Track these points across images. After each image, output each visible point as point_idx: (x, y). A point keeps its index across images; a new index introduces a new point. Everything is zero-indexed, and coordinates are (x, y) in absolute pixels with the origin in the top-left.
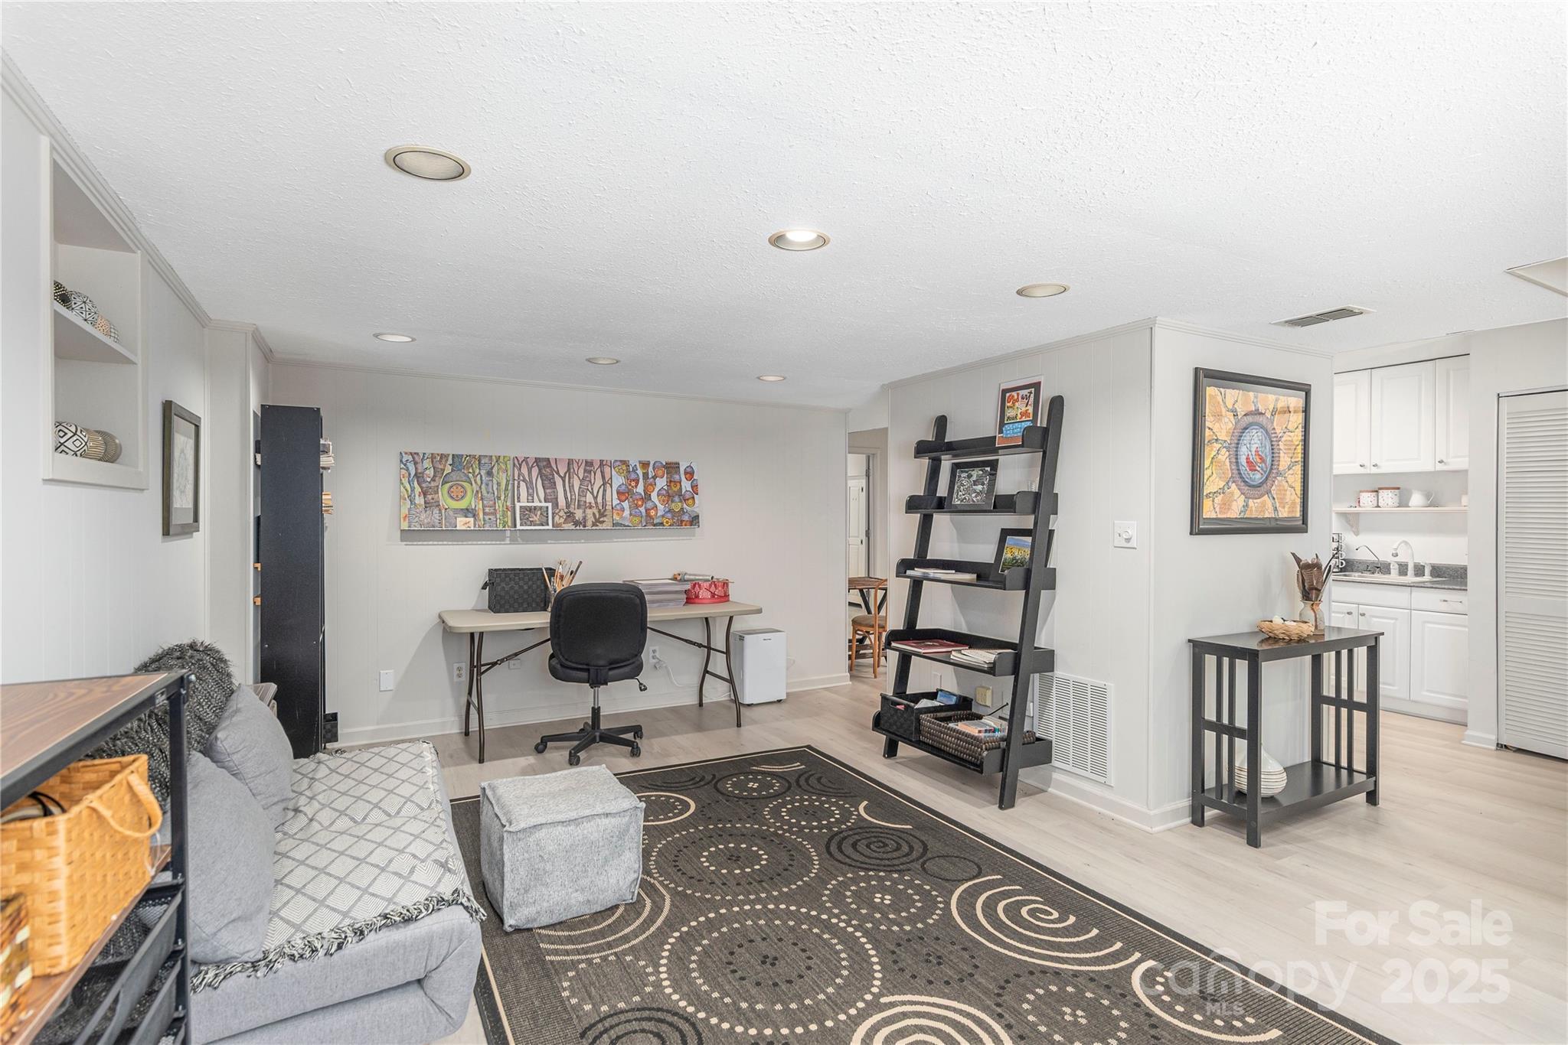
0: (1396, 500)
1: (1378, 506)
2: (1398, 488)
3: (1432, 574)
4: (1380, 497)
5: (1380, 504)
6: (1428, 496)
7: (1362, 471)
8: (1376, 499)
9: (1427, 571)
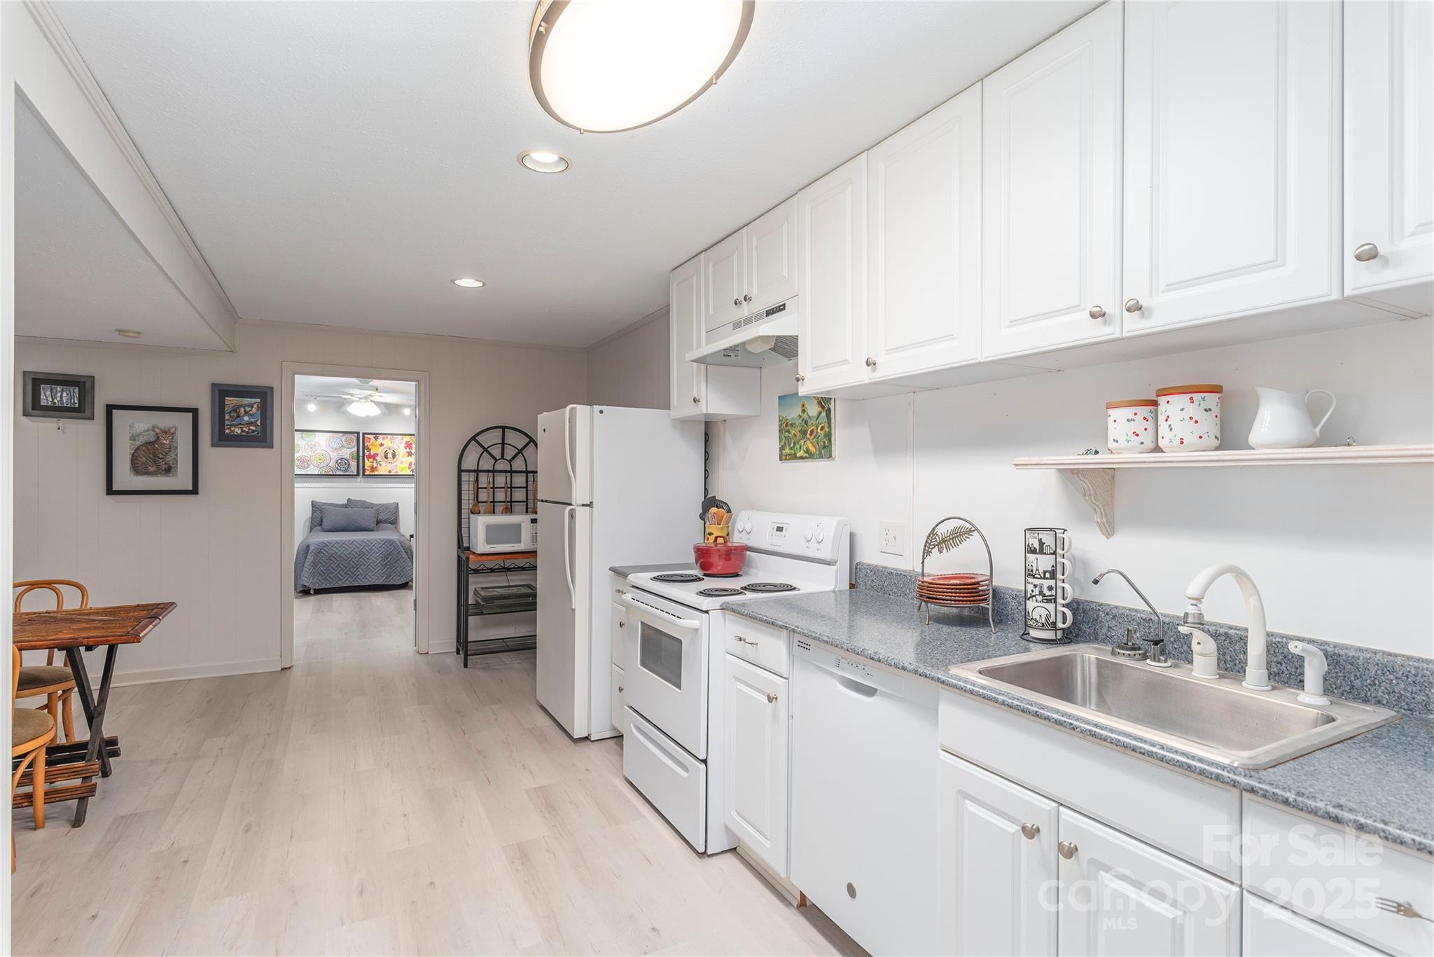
0: (1209, 426)
1: (1157, 449)
2: (1216, 389)
3: (1329, 687)
4: (1161, 419)
5: (1161, 443)
6: (1313, 411)
7: (1098, 332)
8: (1150, 425)
9: (1314, 671)
